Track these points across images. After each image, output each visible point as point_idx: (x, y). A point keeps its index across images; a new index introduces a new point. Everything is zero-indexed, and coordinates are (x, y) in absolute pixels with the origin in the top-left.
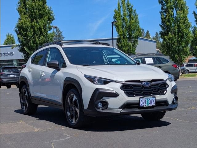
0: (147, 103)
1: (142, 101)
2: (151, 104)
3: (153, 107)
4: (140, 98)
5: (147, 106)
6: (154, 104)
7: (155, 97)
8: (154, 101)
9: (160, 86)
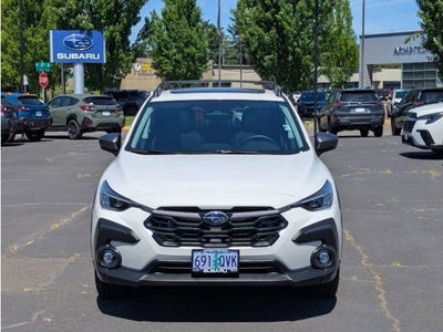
0: (212, 263)
1: (199, 259)
2: (226, 267)
3: (230, 274)
4: (193, 251)
5: (212, 271)
6: (234, 268)
7: (238, 251)
8: (233, 260)
9: (258, 223)
